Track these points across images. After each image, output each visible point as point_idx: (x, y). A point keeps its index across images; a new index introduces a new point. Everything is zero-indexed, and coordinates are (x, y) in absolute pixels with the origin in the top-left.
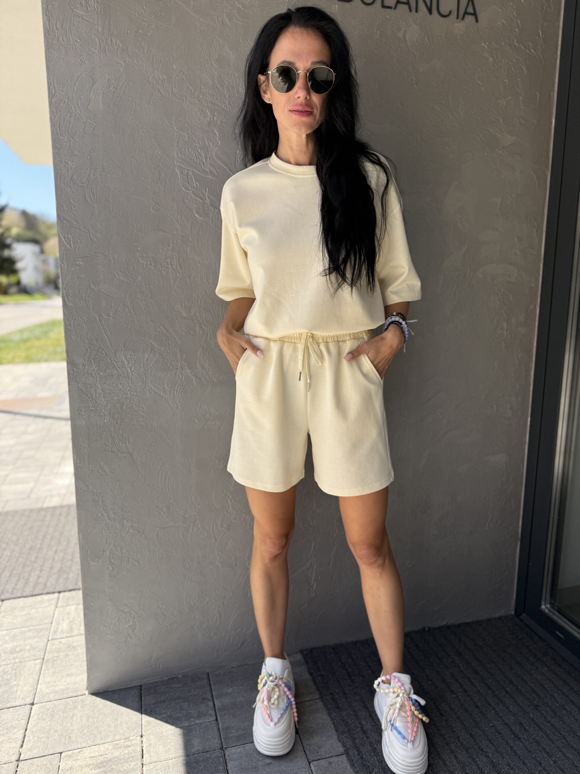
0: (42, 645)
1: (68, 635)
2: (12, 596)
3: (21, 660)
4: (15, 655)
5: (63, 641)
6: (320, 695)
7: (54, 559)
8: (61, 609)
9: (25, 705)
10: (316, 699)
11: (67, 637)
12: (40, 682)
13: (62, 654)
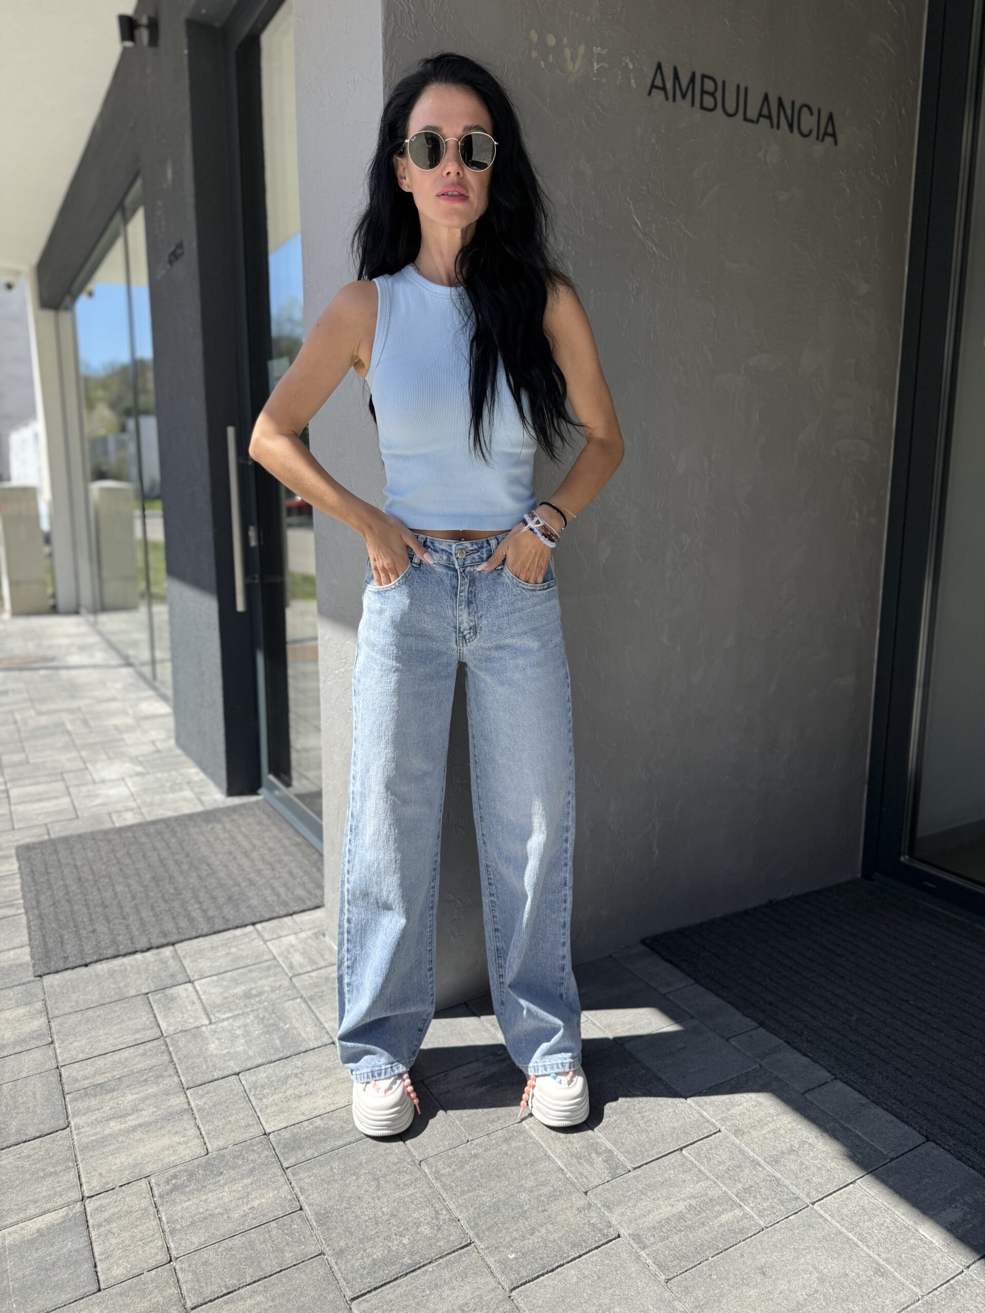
0: (286, 983)
1: (314, 967)
2: (183, 937)
3: (271, 1003)
4: (257, 999)
5: (314, 974)
6: (695, 979)
7: (206, 887)
8: (273, 941)
9: (325, 1045)
10: (691, 985)
11: (314, 970)
12: (322, 1020)
13: (325, 988)
